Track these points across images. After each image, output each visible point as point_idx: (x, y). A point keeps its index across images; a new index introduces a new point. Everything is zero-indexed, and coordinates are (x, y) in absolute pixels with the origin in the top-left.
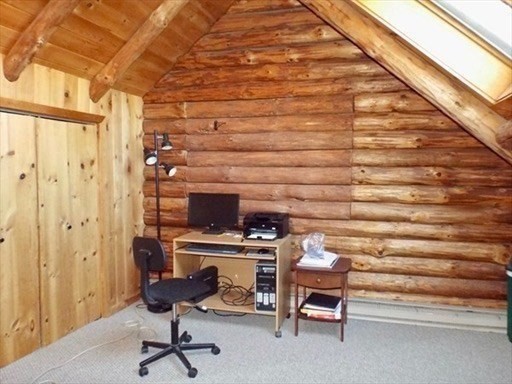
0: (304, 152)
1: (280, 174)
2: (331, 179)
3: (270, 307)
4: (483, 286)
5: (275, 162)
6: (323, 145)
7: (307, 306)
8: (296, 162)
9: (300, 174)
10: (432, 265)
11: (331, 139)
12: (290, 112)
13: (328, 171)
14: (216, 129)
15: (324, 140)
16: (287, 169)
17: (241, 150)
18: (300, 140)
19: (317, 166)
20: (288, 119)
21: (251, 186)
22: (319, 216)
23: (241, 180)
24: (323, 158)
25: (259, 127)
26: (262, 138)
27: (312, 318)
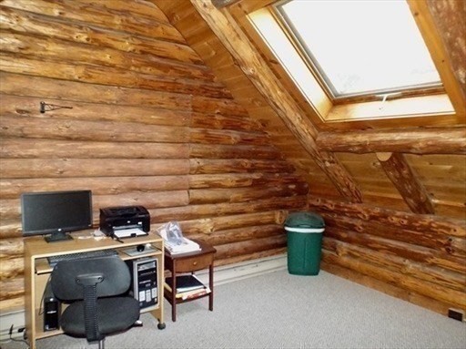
0: (147, 144)
1: (124, 166)
2: (173, 170)
3: (153, 302)
4: (269, 241)
5: (118, 153)
6: (166, 139)
7: (179, 290)
8: (139, 154)
9: (146, 165)
10: (243, 232)
11: (173, 133)
12: (133, 103)
13: (171, 162)
14: (43, 112)
15: (167, 134)
16: (130, 161)
17: (77, 139)
18: (145, 131)
19: (159, 158)
20: (132, 109)
21: (90, 180)
22: (162, 205)
23: (80, 174)
24: (164, 150)
25: (101, 115)
26: (106, 127)
27: (189, 299)
